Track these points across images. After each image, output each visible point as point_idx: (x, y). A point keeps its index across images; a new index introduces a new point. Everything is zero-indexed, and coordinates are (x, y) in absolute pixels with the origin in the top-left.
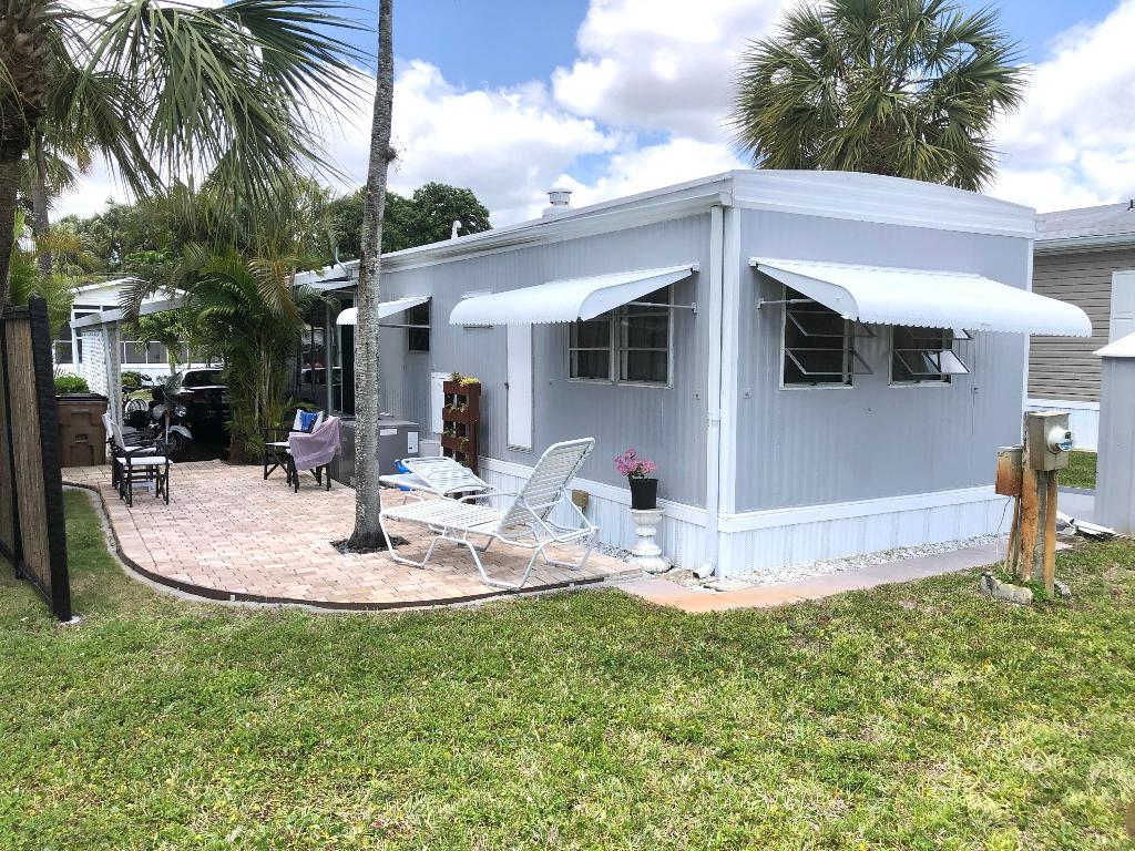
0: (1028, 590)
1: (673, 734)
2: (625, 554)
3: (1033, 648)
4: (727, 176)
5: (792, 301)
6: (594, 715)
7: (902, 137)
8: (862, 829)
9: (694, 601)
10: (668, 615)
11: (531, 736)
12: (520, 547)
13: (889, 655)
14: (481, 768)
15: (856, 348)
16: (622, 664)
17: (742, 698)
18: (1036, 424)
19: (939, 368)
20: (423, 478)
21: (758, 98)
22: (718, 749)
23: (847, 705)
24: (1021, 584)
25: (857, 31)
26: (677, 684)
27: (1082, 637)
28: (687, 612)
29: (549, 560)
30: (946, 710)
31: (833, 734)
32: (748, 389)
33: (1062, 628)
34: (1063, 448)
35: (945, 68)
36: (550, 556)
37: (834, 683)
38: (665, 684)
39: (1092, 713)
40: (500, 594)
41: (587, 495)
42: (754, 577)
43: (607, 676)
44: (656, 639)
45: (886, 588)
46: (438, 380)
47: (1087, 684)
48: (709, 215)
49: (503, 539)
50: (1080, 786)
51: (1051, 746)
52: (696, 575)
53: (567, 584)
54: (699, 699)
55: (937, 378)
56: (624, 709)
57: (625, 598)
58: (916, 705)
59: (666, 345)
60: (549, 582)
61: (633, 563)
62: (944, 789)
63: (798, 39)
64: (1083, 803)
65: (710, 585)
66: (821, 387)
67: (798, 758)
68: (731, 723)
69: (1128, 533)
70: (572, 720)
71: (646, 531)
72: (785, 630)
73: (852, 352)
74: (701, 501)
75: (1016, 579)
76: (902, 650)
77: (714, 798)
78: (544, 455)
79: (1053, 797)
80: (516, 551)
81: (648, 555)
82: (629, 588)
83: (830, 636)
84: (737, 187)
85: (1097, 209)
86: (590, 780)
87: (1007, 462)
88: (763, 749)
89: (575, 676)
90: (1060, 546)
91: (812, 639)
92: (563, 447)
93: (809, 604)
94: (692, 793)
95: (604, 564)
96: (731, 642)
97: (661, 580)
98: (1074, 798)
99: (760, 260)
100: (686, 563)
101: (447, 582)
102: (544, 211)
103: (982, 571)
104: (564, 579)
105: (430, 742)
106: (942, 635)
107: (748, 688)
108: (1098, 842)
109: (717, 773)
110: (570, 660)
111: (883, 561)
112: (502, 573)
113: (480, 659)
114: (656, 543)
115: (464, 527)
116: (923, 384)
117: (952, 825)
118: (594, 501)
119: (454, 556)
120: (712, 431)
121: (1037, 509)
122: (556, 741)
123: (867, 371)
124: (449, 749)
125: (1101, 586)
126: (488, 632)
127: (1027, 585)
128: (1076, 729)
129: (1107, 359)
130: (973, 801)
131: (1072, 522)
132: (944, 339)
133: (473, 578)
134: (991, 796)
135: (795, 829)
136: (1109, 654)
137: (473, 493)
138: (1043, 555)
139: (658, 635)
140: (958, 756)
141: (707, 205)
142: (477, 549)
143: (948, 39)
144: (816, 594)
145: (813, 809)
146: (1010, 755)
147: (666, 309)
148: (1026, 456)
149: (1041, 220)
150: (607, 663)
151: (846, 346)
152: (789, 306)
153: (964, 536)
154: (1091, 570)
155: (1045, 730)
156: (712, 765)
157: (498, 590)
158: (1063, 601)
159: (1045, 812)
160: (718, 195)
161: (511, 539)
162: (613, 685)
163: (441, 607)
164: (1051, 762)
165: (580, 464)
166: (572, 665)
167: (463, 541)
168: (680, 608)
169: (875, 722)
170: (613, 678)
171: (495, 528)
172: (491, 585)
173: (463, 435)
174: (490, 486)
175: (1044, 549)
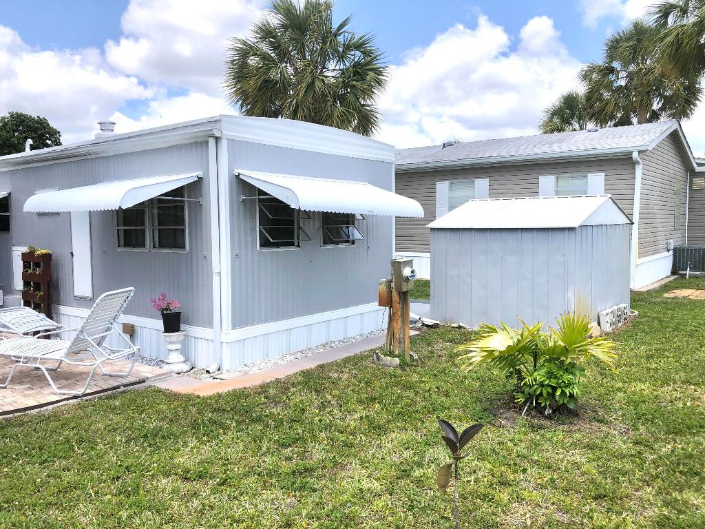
0: (397, 359)
1: (189, 475)
2: (160, 363)
3: (399, 391)
4: (217, 118)
5: (262, 197)
6: (135, 472)
7: (325, 101)
8: (304, 513)
9: (205, 388)
10: (187, 400)
11: (87, 494)
12: (84, 365)
13: (322, 406)
14: (49, 523)
15: (301, 225)
16: (156, 436)
17: (233, 445)
18: (397, 266)
19: (349, 237)
20: (5, 323)
21: (241, 72)
22: (218, 480)
23: (297, 440)
24: (394, 356)
25: (296, 37)
26: (192, 442)
27: (423, 382)
28: (201, 395)
29: (106, 373)
30: (353, 434)
31: (289, 459)
32: (236, 252)
33: (415, 378)
34: (410, 279)
35: (348, 64)
36: (106, 370)
37: (291, 428)
38: (185, 444)
39: (427, 423)
40: (68, 399)
41: (133, 326)
42: (245, 368)
43: (145, 444)
44: (179, 416)
45: (322, 366)
46: (18, 252)
47: (425, 408)
48: (207, 142)
49: (69, 362)
50: (420, 465)
51: (407, 446)
52: (208, 372)
53: (118, 387)
54: (206, 451)
55: (347, 242)
56: (155, 465)
57: (160, 392)
58: (337, 433)
59: (183, 224)
60: (105, 387)
61: (166, 368)
62: (350, 480)
63: (263, 39)
64: (422, 474)
65: (217, 377)
66: (282, 249)
67: (267, 477)
68: (227, 461)
69: (446, 322)
70: (118, 478)
71: (173, 347)
72: (263, 399)
73: (299, 228)
74: (210, 324)
75: (391, 354)
76: (330, 402)
77: (215, 512)
78: (97, 301)
79: (406, 474)
80: (81, 369)
81: (176, 361)
82: (162, 385)
83: (289, 400)
84: (224, 125)
85: (428, 148)
86: (130, 517)
87: (383, 288)
88: (246, 475)
89: (122, 448)
90: (413, 333)
91: (279, 402)
92: (111, 295)
93: (278, 381)
94: (201, 511)
95: (145, 371)
96: (228, 411)
97: (184, 378)
98: (418, 473)
99: (241, 172)
100: (201, 364)
101: (26, 396)
102: (96, 135)
103: (373, 351)
104: (116, 384)
105: (9, 511)
106: (352, 390)
107: (238, 439)
108: (429, 494)
109: (216, 496)
110: (119, 438)
111: (322, 350)
112: (70, 384)
113: (50, 447)
114: (182, 354)
115: (39, 356)
116: (340, 246)
117: (353, 500)
118: (138, 330)
119: (31, 377)
120: (216, 279)
121: (399, 313)
122: (106, 495)
123: (307, 238)
124: (24, 514)
125: (433, 353)
126: (57, 428)
127: (397, 356)
128: (419, 434)
129: (432, 229)
130: (365, 485)
131: (420, 319)
132: (351, 219)
133: (46, 391)
134: (376, 479)
135: (265, 522)
136: (436, 390)
137: (46, 331)
138: (404, 339)
139: (181, 413)
140: (359, 459)
141: (206, 135)
142: (47, 370)
143: (348, 47)
144: (281, 375)
145: (275, 507)
146: (386, 454)
147: (183, 201)
148: (393, 285)
149: (398, 153)
150: (146, 436)
151: (296, 225)
152: (260, 200)
153: (366, 332)
154: (429, 345)
155: (404, 436)
156: (214, 491)
157: (66, 397)
158: (415, 363)
159: (402, 483)
160: (212, 130)
161: (75, 360)
162: (149, 449)
163: (20, 414)
164: (407, 454)
165: (125, 306)
166: (120, 441)
167: (37, 365)
168: (197, 393)
169: (314, 447)
170: (150, 445)
171: (63, 355)
172: (60, 394)
173: (39, 290)
174: (60, 325)
175: (404, 335)
